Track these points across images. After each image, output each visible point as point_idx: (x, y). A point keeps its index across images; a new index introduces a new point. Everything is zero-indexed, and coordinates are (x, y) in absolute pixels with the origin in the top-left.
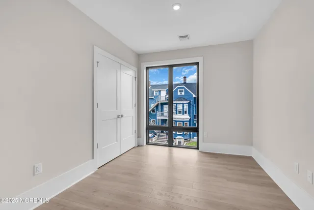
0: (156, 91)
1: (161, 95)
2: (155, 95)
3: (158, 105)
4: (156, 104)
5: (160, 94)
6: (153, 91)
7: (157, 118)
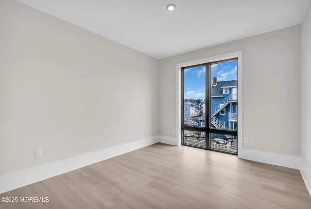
0: (226, 89)
1: (233, 94)
2: (224, 93)
3: (229, 105)
4: (227, 104)
5: (231, 92)
6: (223, 89)
7: (230, 120)
